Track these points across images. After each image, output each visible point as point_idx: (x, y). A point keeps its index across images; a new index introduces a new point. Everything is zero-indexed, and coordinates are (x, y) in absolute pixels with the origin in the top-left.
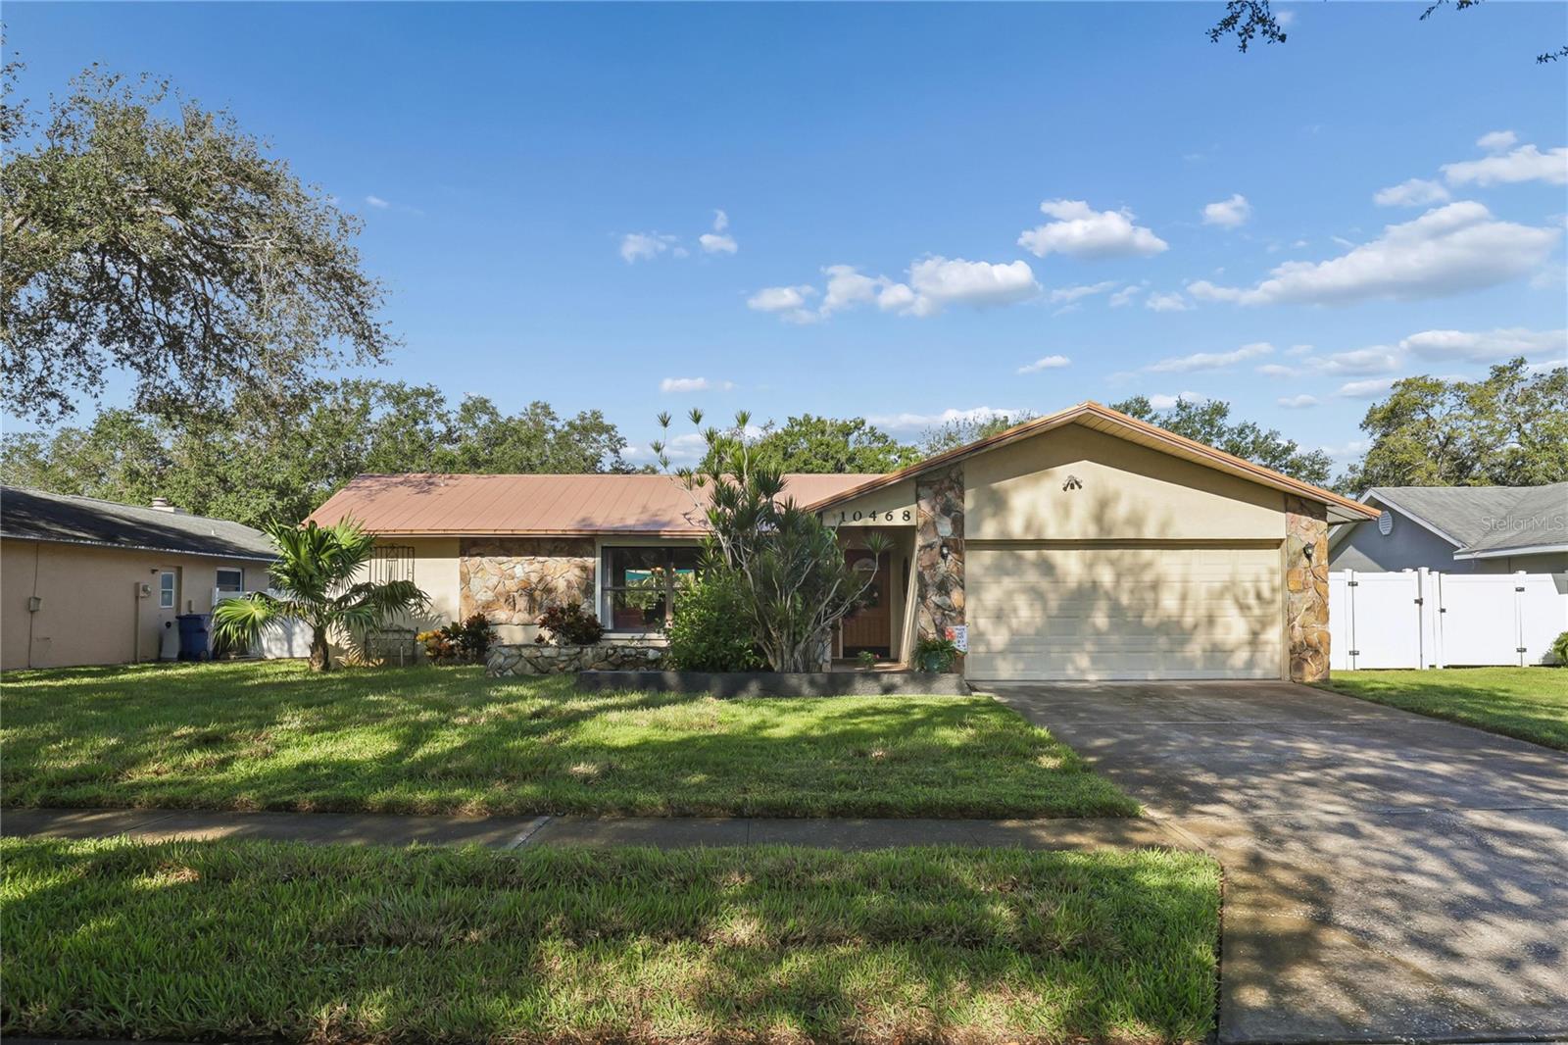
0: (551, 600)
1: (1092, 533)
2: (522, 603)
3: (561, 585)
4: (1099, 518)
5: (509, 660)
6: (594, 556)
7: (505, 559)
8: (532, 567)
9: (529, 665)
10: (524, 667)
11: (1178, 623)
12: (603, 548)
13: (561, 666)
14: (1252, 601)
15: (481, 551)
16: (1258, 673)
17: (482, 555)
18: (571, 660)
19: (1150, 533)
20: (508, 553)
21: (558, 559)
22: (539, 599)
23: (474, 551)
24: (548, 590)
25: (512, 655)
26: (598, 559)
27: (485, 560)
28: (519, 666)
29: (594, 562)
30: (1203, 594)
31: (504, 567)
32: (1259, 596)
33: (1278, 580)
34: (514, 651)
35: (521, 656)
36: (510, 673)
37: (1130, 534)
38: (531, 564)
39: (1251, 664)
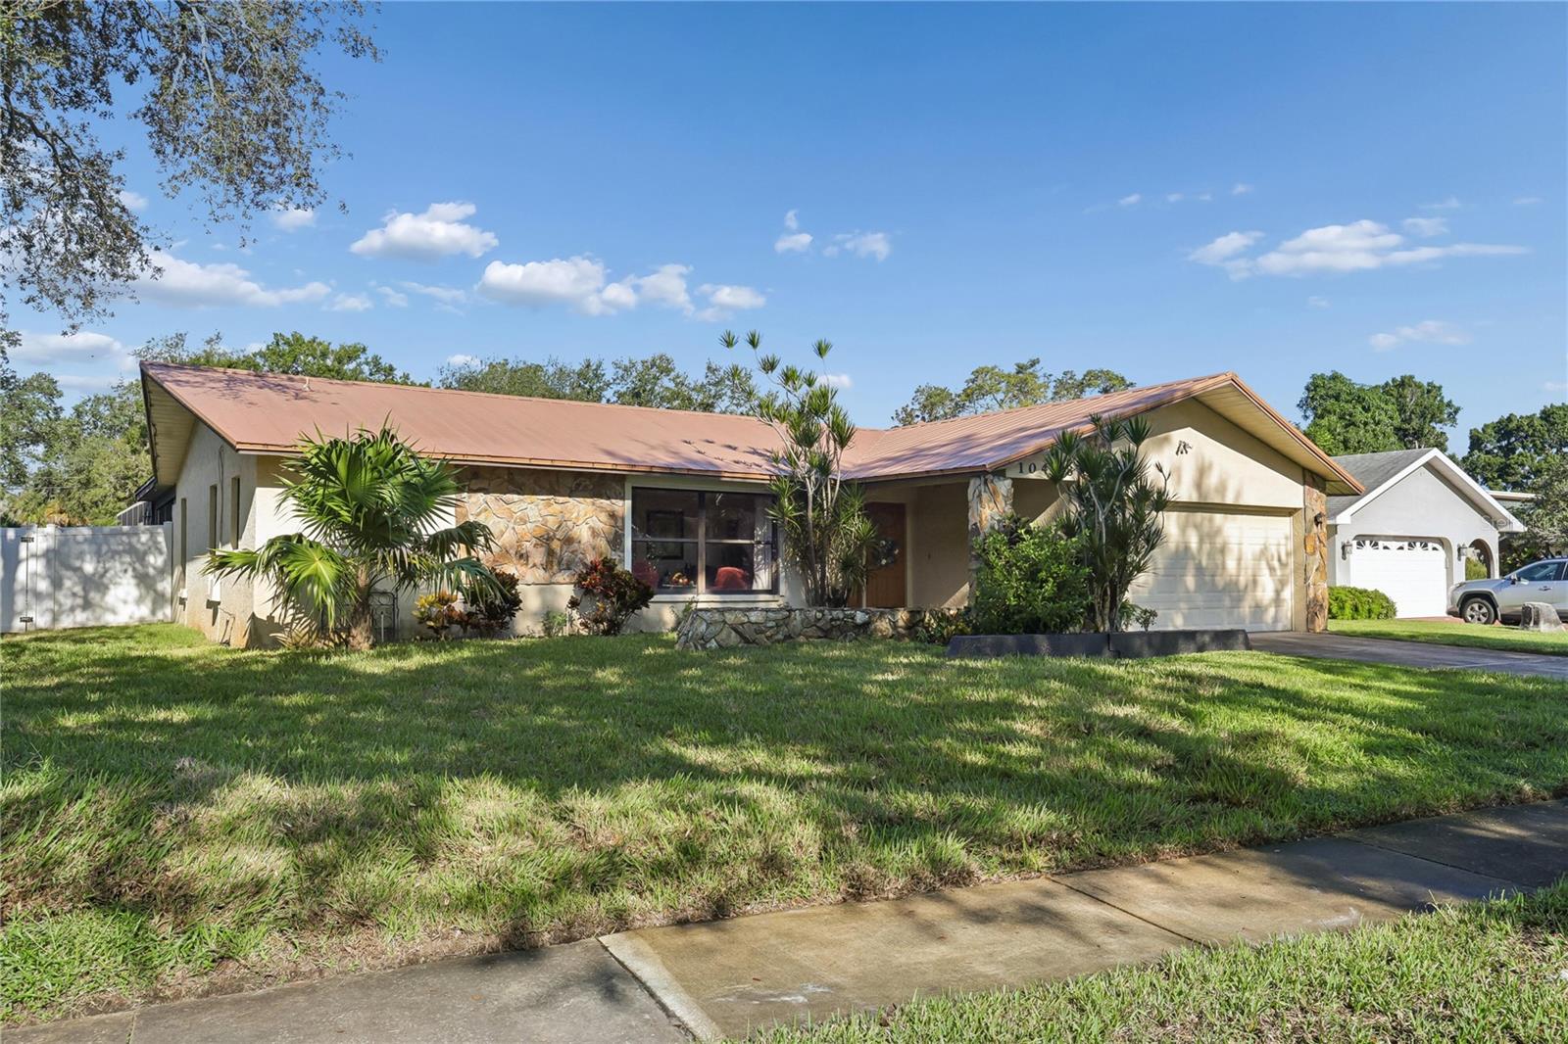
0: (572, 552)
1: (1195, 499)
2: (538, 556)
3: (583, 533)
4: (1199, 486)
5: (712, 628)
6: (623, 499)
7: (516, 497)
8: (551, 510)
9: (734, 634)
10: (729, 636)
11: (1237, 583)
12: (633, 488)
13: (768, 633)
14: (1276, 563)
15: (484, 485)
16: (1280, 627)
17: (486, 491)
18: (777, 626)
19: (1229, 500)
20: (520, 490)
21: (581, 500)
22: (558, 550)
23: (474, 484)
24: (568, 541)
25: (716, 622)
26: (628, 503)
27: (490, 497)
28: (724, 635)
29: (624, 507)
30: (1250, 557)
31: (514, 508)
32: (1279, 560)
33: (1290, 547)
34: (717, 616)
35: (725, 622)
36: (713, 644)
37: (1217, 500)
38: (550, 505)
39: (1276, 620)
